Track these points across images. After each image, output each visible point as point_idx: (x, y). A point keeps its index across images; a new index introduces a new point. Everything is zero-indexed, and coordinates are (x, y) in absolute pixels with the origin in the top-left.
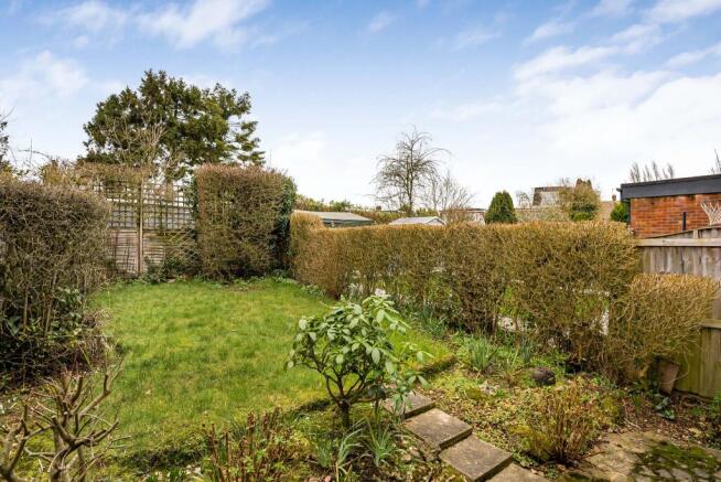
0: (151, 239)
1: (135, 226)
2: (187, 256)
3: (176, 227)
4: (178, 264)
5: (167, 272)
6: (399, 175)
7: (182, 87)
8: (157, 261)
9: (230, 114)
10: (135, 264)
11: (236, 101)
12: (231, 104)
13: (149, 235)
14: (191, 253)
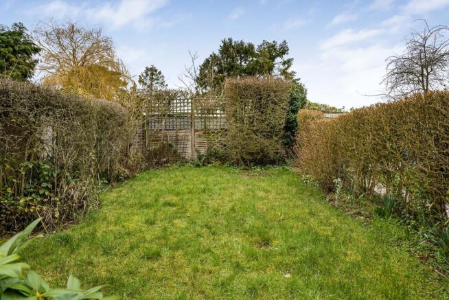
0: (200, 136)
1: (190, 127)
2: (222, 148)
3: (215, 127)
4: (215, 153)
5: (208, 158)
6: (412, 73)
7: (242, 45)
8: (203, 151)
9: (275, 57)
10: (189, 153)
11: (278, 48)
12: (275, 49)
13: (198, 133)
14: (225, 145)
